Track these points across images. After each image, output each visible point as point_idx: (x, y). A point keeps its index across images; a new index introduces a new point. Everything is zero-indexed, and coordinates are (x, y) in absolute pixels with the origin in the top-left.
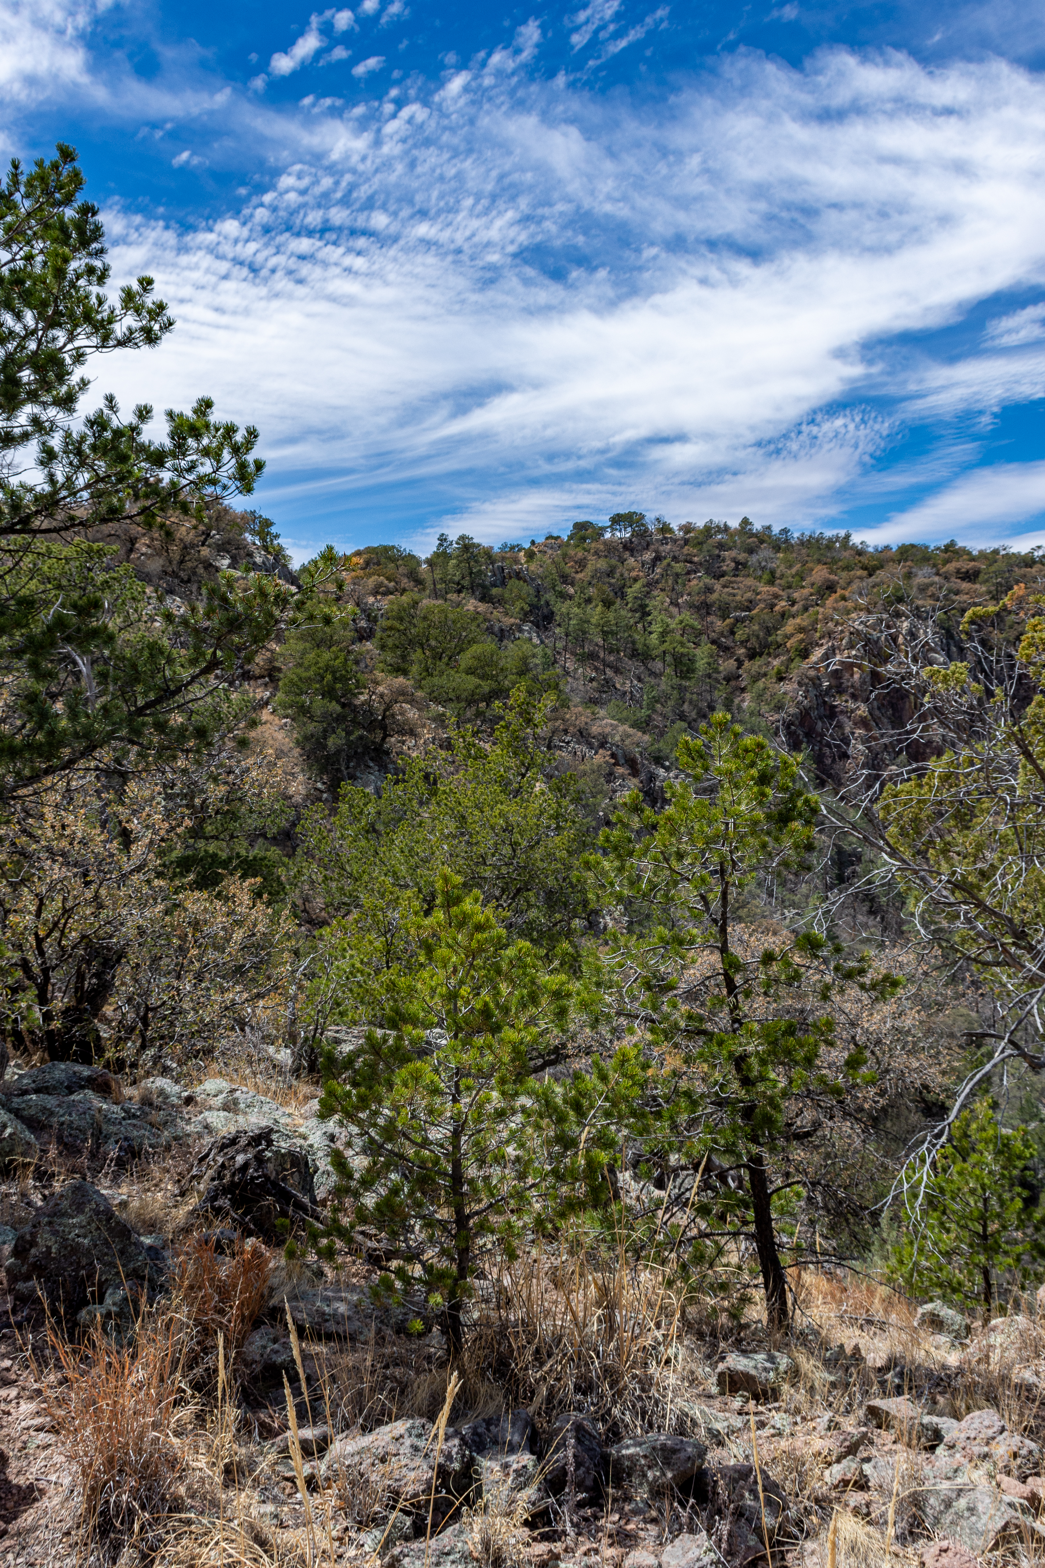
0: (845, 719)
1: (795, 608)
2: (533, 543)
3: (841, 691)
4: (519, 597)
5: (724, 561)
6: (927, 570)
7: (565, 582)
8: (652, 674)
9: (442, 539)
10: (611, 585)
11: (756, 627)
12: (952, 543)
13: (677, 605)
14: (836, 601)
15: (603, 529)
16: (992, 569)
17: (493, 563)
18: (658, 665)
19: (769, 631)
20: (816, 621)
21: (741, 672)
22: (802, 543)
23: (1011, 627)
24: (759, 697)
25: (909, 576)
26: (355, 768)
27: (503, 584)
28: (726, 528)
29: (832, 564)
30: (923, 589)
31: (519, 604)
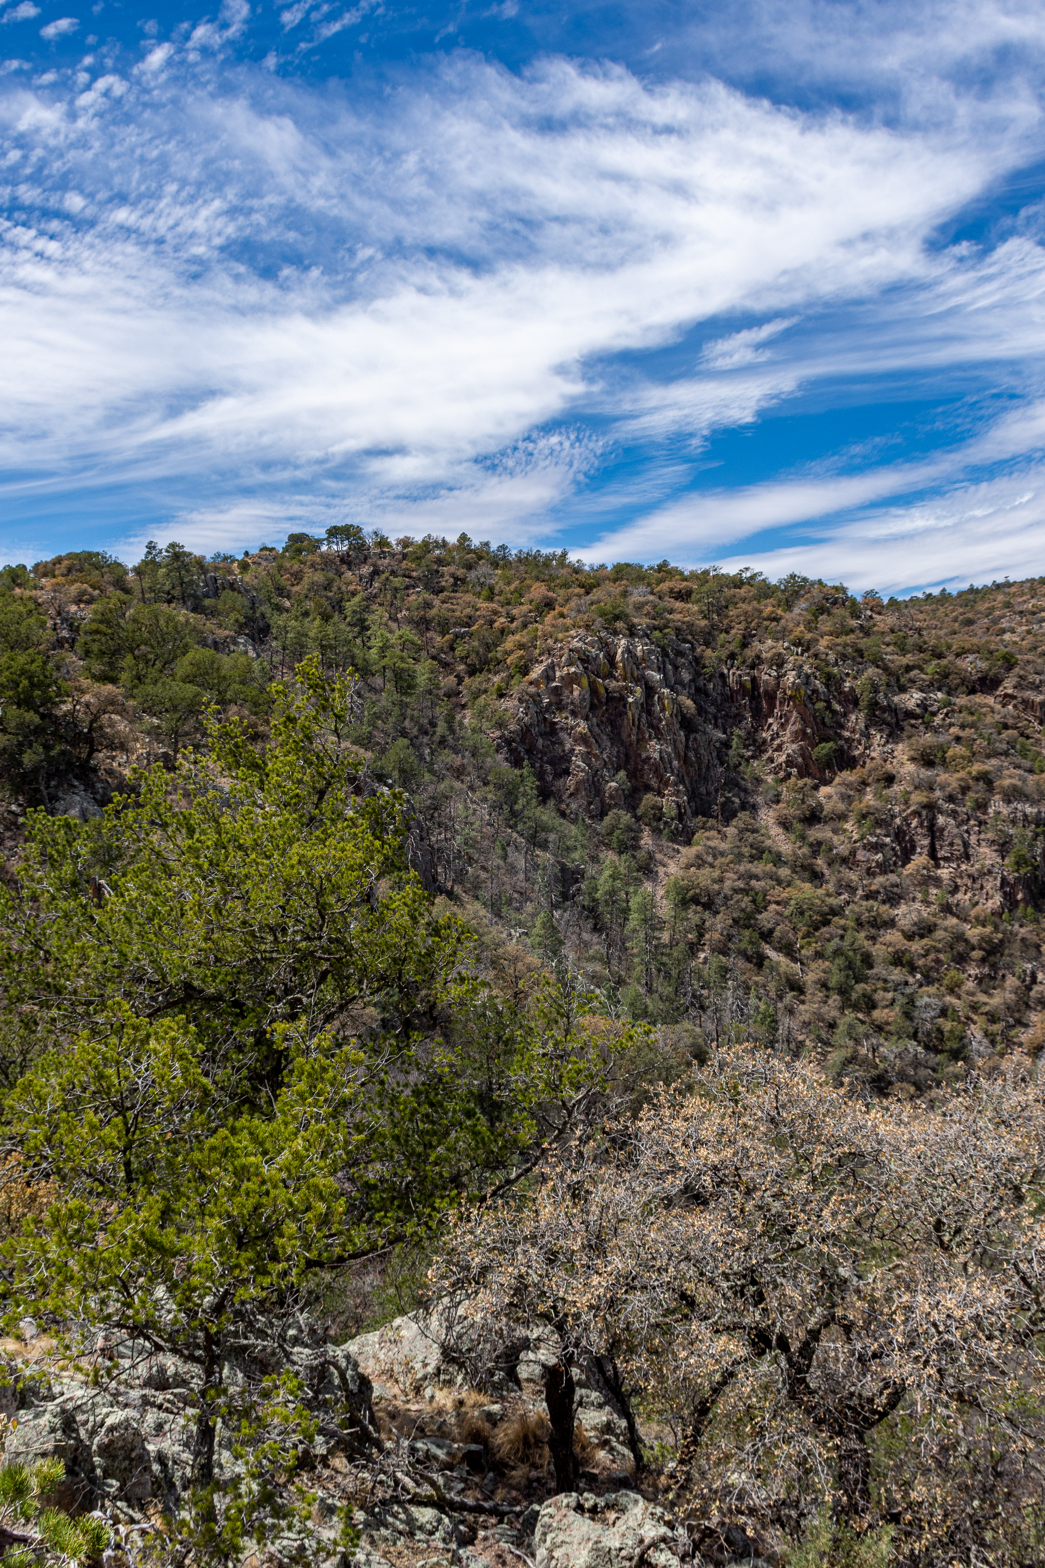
0: (565, 736)
1: (514, 624)
2: (247, 554)
3: (561, 707)
4: (233, 609)
5: (442, 576)
6: (642, 589)
7: (280, 595)
8: (372, 689)
9: (151, 547)
10: (328, 598)
11: (476, 644)
12: (665, 564)
13: (396, 620)
14: (555, 618)
15: (320, 541)
16: (704, 589)
17: (205, 573)
18: (378, 681)
19: (488, 647)
20: (535, 638)
21: (461, 688)
22: (520, 560)
23: (722, 646)
24: (480, 714)
25: (625, 594)
26: (56, 787)
27: (216, 595)
28: (444, 544)
29: (550, 581)
30: (639, 607)
31: (233, 616)
